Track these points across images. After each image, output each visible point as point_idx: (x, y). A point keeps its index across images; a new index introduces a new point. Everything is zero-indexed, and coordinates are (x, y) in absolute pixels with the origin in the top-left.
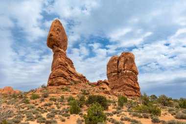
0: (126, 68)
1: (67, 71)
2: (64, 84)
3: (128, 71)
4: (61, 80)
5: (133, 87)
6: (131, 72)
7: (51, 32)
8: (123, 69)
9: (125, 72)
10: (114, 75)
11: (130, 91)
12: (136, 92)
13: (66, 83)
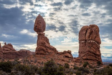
0: (90, 38)
1: (45, 47)
2: (44, 54)
3: (92, 41)
4: (42, 52)
5: (94, 54)
6: (94, 42)
7: (36, 25)
8: (88, 39)
9: (89, 42)
10: (83, 43)
11: (92, 57)
12: (96, 57)
13: (45, 54)
